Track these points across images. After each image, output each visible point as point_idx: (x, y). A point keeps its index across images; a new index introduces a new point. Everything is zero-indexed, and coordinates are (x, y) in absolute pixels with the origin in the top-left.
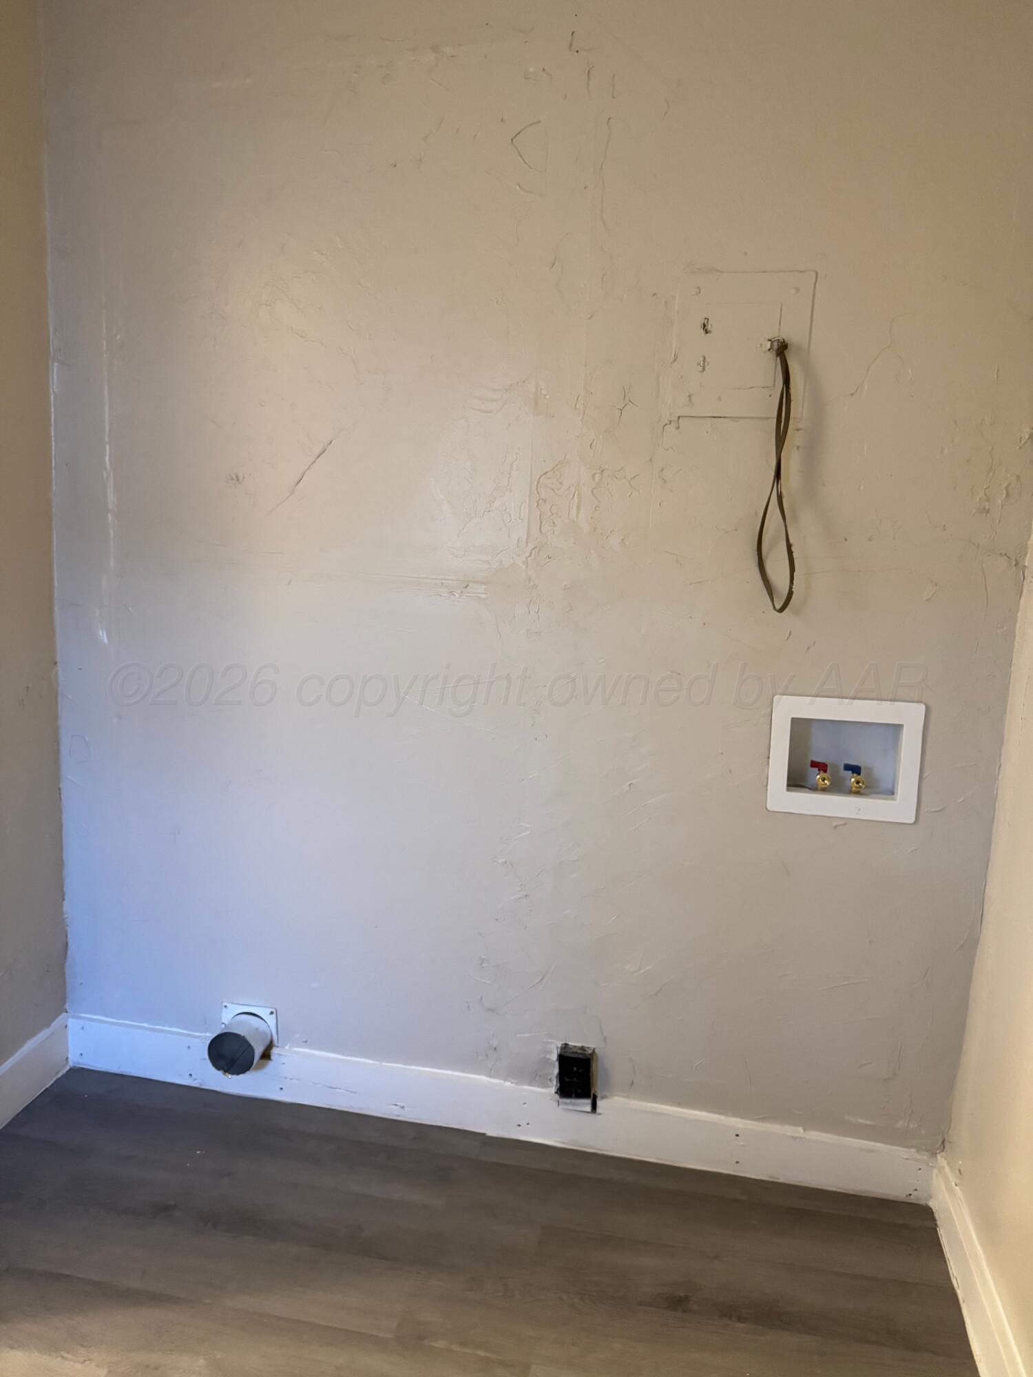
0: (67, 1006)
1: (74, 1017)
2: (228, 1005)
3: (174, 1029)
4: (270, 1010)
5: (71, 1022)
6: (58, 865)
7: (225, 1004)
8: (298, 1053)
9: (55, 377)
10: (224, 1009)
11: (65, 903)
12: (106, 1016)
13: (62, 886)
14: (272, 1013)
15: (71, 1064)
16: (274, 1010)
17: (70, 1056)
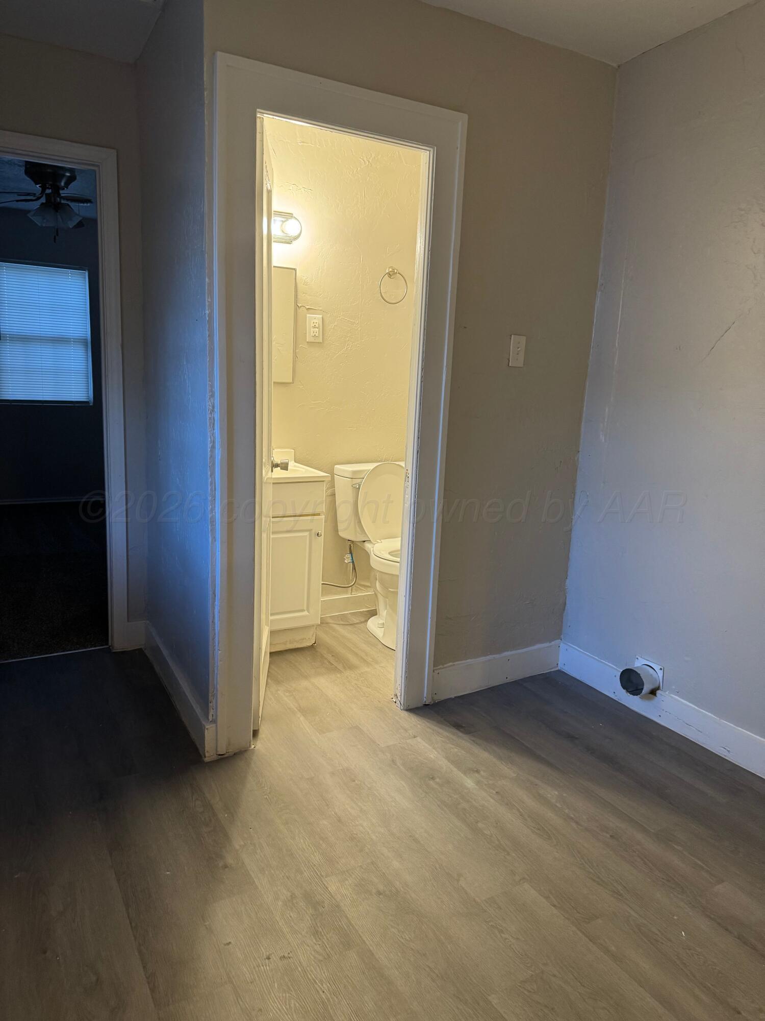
0: (562, 636)
1: (564, 643)
2: (639, 658)
3: (610, 664)
4: (660, 667)
5: (562, 645)
6: (567, 558)
7: (637, 657)
8: (672, 697)
9: (599, 299)
10: (636, 659)
11: (568, 581)
12: (579, 647)
13: (567, 572)
14: (661, 669)
15: (559, 668)
16: (662, 668)
17: (559, 663)
